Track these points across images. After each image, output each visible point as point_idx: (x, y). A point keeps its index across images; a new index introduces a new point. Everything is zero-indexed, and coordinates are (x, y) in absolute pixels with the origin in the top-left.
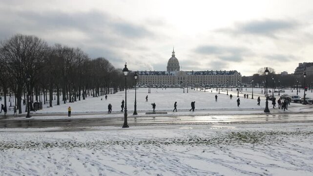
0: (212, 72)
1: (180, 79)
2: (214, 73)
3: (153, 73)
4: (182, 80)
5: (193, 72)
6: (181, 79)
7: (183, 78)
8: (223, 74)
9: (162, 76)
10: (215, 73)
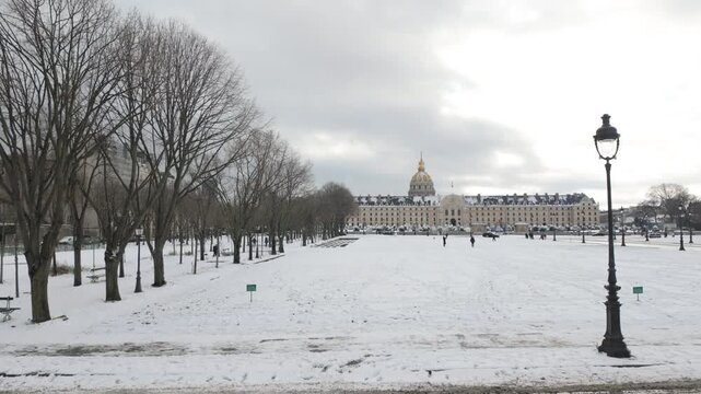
0: (525, 196)
1: (450, 212)
2: (529, 199)
3: (385, 200)
4: (456, 217)
5: (479, 197)
6: (453, 214)
7: (456, 211)
8: (552, 202)
9: (408, 207)
10: (535, 201)
